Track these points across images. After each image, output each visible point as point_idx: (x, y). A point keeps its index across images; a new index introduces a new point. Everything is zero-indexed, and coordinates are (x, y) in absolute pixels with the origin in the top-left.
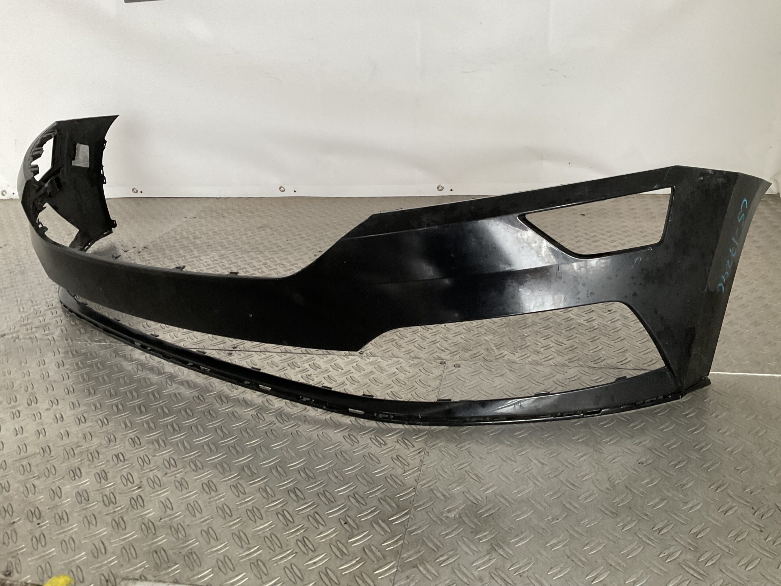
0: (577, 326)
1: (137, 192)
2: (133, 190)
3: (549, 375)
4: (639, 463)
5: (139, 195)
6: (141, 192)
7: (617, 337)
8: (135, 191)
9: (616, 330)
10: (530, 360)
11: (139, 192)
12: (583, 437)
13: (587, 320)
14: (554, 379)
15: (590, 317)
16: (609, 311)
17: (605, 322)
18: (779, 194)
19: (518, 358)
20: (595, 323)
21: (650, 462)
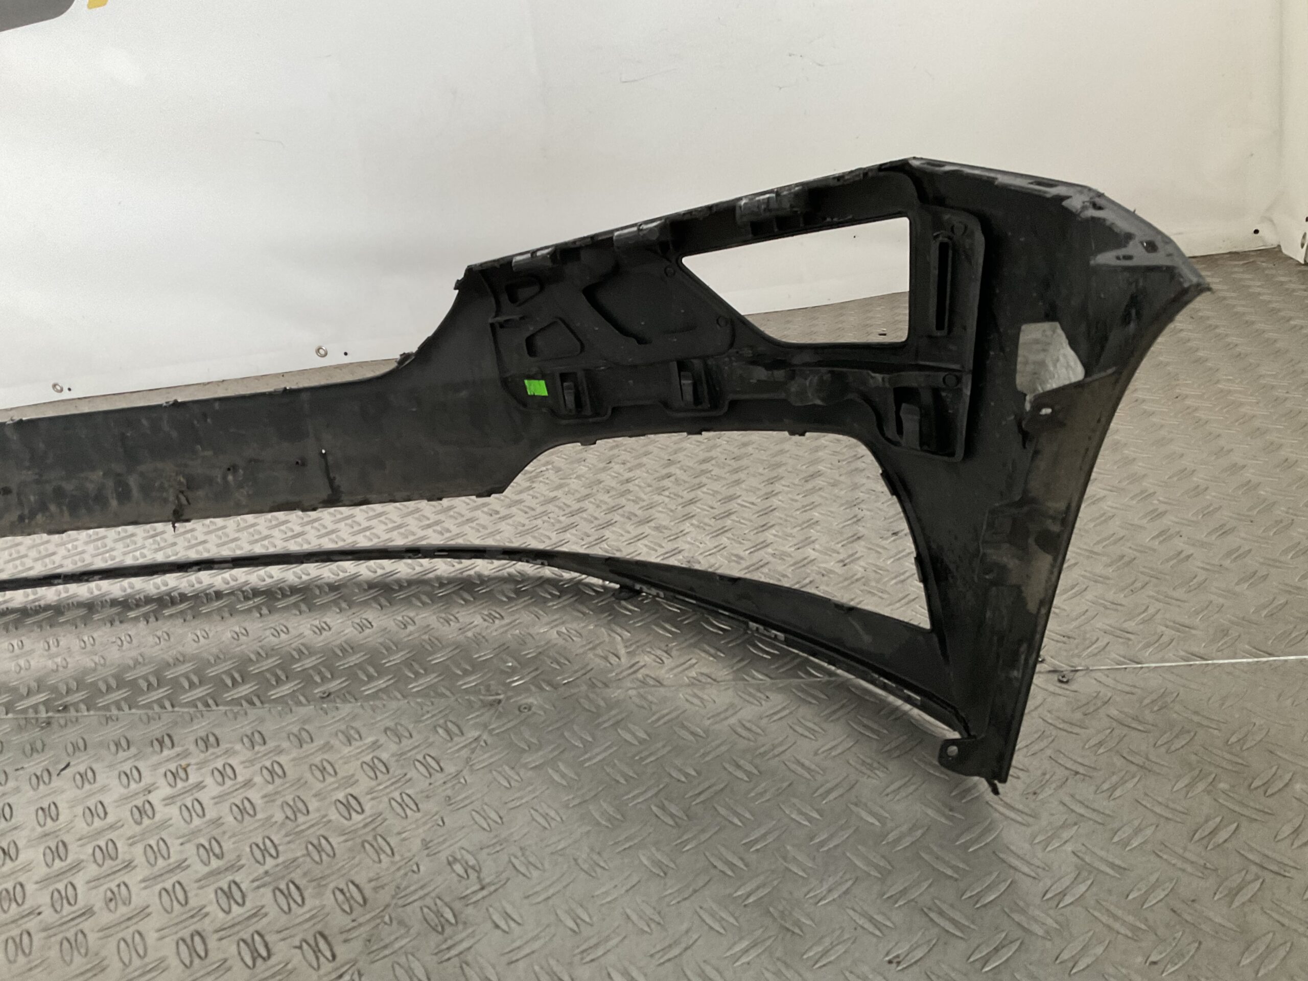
0: (818, 578)
1: (62, 390)
2: (54, 386)
3: (726, 710)
4: (890, 962)
5: (66, 395)
6: (70, 389)
7: (901, 595)
8: (59, 388)
9: (902, 577)
10: (693, 673)
11: (65, 389)
12: (763, 885)
13: (842, 561)
14: (733, 720)
15: (850, 552)
16: (895, 534)
17: (880, 563)
18: (1279, 246)
19: (672, 669)
20: (858, 569)
21: (919, 954)
